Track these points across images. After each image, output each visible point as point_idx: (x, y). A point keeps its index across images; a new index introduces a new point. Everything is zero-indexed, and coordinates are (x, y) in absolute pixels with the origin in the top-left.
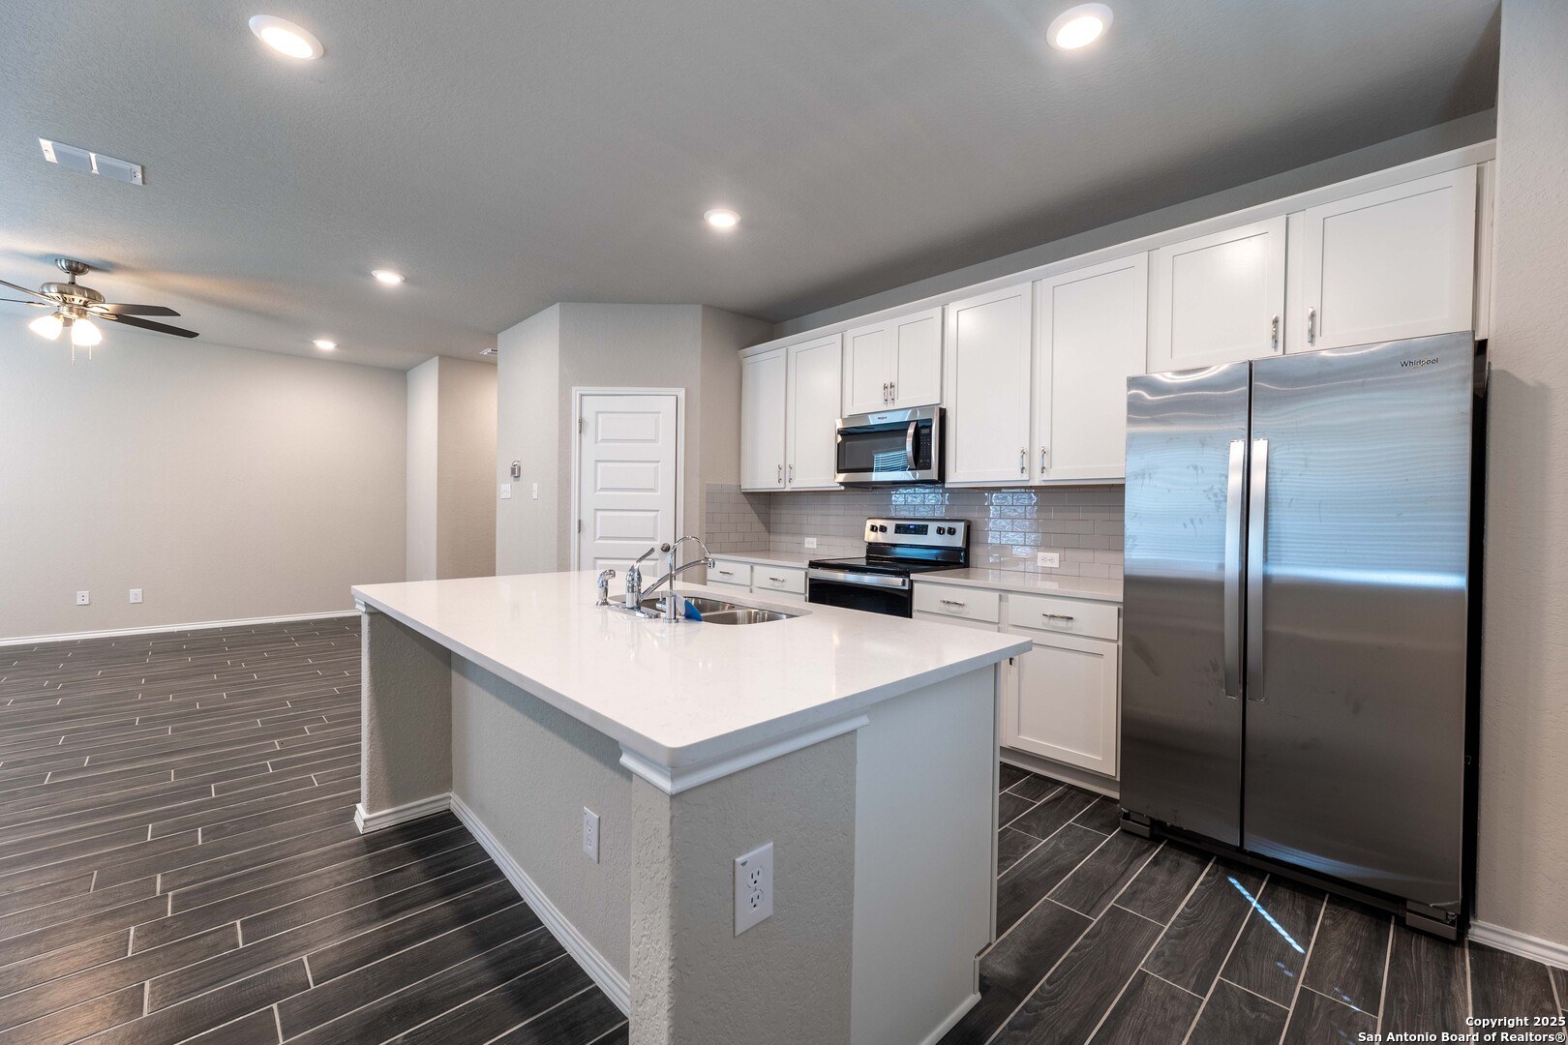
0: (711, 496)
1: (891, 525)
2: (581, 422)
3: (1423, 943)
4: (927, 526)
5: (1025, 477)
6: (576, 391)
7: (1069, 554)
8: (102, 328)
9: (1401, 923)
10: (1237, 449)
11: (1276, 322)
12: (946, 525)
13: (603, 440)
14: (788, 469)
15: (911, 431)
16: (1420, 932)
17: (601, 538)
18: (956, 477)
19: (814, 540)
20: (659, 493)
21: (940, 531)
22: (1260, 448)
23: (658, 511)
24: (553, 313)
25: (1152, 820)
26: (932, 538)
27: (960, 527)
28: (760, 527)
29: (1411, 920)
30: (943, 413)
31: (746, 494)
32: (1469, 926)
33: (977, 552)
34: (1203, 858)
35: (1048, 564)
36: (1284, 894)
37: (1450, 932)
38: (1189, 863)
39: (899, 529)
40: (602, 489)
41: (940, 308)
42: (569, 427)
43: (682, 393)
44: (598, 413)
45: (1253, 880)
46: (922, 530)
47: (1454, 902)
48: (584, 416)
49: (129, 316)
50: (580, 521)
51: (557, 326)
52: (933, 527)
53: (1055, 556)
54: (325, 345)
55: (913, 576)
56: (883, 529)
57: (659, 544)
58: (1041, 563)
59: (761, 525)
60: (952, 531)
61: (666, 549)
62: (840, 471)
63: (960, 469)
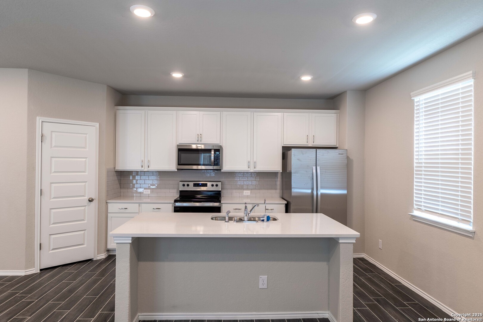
1: (191, 184)
2: (42, 136)
4: (207, 184)
5: (249, 169)
6: (39, 119)
7: (254, 191)
11: (307, 137)
12: (214, 183)
13: (55, 146)
15: (213, 152)
17: (54, 197)
18: (225, 169)
20: (86, 174)
21: (212, 185)
23: (86, 182)
26: (209, 188)
27: (220, 184)
30: (221, 147)
31: (116, 172)
35: (247, 194)
39: (195, 185)
40: (54, 172)
41: (220, 112)
42: (35, 138)
43: (97, 125)
44: (52, 132)
46: (205, 185)
48: (44, 133)
50: (41, 190)
51: (26, 81)
52: (209, 184)
53: (249, 191)
56: (188, 185)
57: (87, 198)
58: (244, 194)
59: (119, 185)
60: (217, 185)
61: (91, 200)
62: (179, 164)
63: (227, 166)
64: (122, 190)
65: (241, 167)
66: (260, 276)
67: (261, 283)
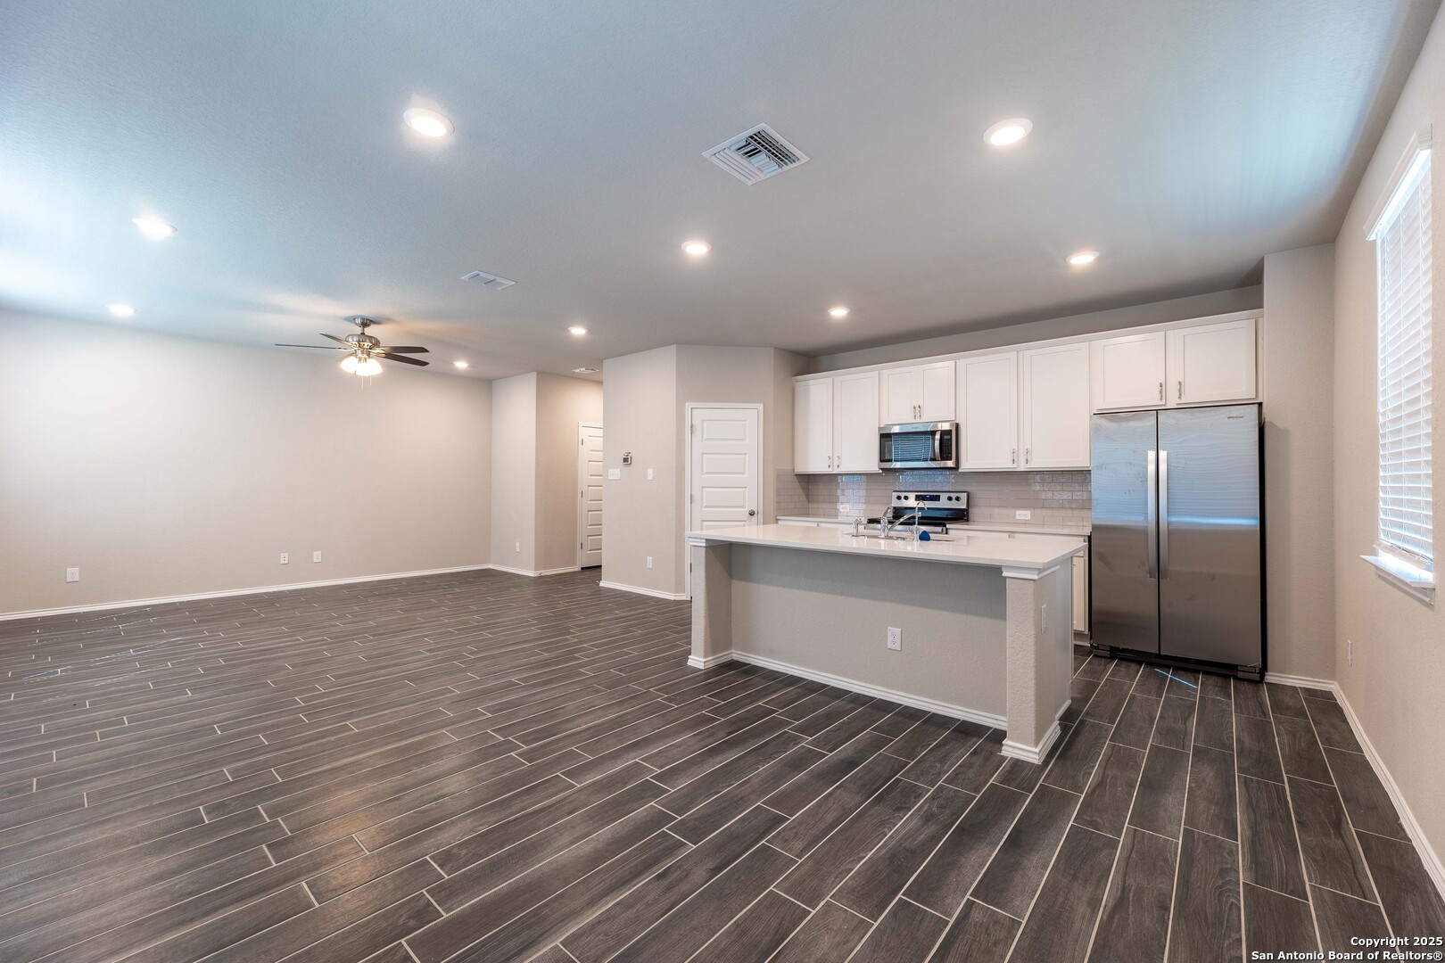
0: (780, 477)
1: (912, 496)
2: (692, 428)
3: (1246, 683)
4: (941, 496)
5: (1015, 466)
6: (688, 406)
7: (1039, 512)
8: (383, 365)
9: (1236, 678)
10: (1152, 455)
11: (1161, 386)
12: (954, 496)
13: (707, 439)
14: (836, 459)
15: (938, 436)
16: (1244, 680)
17: (706, 507)
18: (966, 465)
19: (848, 506)
20: (747, 475)
21: (950, 499)
22: (1163, 454)
23: (746, 487)
24: (672, 350)
25: (1111, 647)
26: (943, 503)
27: (964, 496)
28: (804, 498)
29: (1240, 675)
30: (957, 426)
31: (797, 475)
32: (1265, 676)
33: (974, 512)
34: (1140, 663)
35: (1024, 518)
36: (1181, 672)
37: (1257, 677)
38: (1133, 666)
39: (919, 498)
40: (707, 473)
41: (954, 362)
42: (682, 431)
43: (761, 407)
44: (703, 420)
45: (1166, 669)
46: (937, 498)
47: (1258, 663)
48: (694, 423)
49: (396, 355)
50: (691, 496)
51: (675, 360)
52: (944, 497)
53: (1027, 512)
54: (461, 365)
55: (948, 526)
56: (906, 498)
57: (747, 510)
58: (1018, 517)
59: (804, 497)
60: (958, 499)
61: (752, 514)
62: (881, 461)
63: (972, 459)
64: (811, 505)
65: (999, 461)
66: (889, 628)
67: (890, 638)
